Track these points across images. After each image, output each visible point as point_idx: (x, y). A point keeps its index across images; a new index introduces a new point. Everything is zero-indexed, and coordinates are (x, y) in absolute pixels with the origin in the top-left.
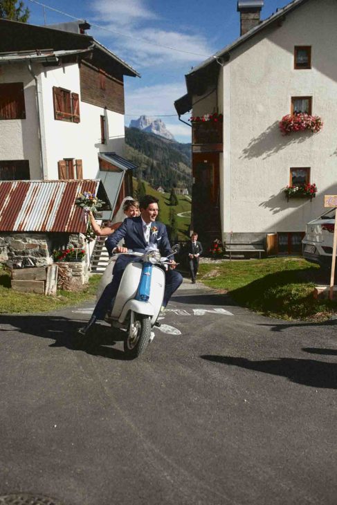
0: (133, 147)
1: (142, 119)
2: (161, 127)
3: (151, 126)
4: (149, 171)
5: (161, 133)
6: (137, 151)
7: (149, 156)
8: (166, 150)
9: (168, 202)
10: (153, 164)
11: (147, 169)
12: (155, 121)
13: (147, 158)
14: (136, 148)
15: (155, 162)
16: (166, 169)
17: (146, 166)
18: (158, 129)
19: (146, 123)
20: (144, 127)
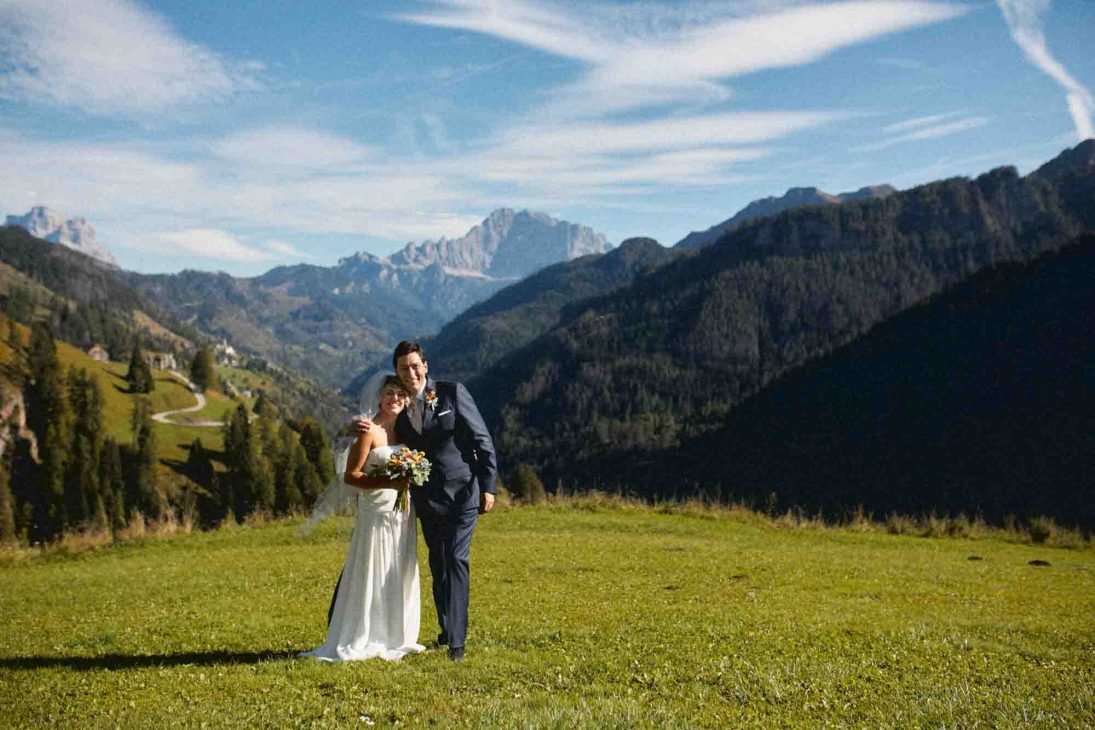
0: (14, 266)
1: (35, 217)
2: (83, 236)
3: (58, 232)
4: (57, 322)
5: (83, 248)
6: (22, 275)
7: (55, 290)
8: (100, 280)
9: (125, 385)
10: (66, 308)
11: (51, 318)
12: (70, 223)
13: (51, 293)
14: (21, 269)
15: (72, 306)
16: (103, 321)
17: (47, 312)
18: (76, 239)
19: (45, 225)
20: (40, 233)
